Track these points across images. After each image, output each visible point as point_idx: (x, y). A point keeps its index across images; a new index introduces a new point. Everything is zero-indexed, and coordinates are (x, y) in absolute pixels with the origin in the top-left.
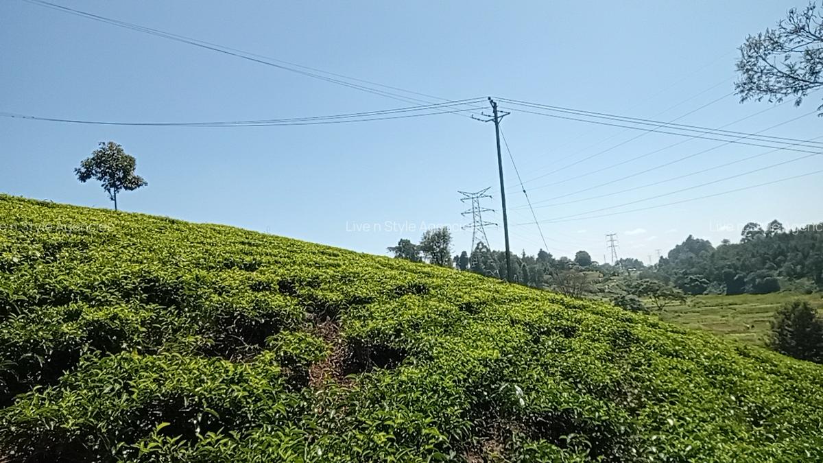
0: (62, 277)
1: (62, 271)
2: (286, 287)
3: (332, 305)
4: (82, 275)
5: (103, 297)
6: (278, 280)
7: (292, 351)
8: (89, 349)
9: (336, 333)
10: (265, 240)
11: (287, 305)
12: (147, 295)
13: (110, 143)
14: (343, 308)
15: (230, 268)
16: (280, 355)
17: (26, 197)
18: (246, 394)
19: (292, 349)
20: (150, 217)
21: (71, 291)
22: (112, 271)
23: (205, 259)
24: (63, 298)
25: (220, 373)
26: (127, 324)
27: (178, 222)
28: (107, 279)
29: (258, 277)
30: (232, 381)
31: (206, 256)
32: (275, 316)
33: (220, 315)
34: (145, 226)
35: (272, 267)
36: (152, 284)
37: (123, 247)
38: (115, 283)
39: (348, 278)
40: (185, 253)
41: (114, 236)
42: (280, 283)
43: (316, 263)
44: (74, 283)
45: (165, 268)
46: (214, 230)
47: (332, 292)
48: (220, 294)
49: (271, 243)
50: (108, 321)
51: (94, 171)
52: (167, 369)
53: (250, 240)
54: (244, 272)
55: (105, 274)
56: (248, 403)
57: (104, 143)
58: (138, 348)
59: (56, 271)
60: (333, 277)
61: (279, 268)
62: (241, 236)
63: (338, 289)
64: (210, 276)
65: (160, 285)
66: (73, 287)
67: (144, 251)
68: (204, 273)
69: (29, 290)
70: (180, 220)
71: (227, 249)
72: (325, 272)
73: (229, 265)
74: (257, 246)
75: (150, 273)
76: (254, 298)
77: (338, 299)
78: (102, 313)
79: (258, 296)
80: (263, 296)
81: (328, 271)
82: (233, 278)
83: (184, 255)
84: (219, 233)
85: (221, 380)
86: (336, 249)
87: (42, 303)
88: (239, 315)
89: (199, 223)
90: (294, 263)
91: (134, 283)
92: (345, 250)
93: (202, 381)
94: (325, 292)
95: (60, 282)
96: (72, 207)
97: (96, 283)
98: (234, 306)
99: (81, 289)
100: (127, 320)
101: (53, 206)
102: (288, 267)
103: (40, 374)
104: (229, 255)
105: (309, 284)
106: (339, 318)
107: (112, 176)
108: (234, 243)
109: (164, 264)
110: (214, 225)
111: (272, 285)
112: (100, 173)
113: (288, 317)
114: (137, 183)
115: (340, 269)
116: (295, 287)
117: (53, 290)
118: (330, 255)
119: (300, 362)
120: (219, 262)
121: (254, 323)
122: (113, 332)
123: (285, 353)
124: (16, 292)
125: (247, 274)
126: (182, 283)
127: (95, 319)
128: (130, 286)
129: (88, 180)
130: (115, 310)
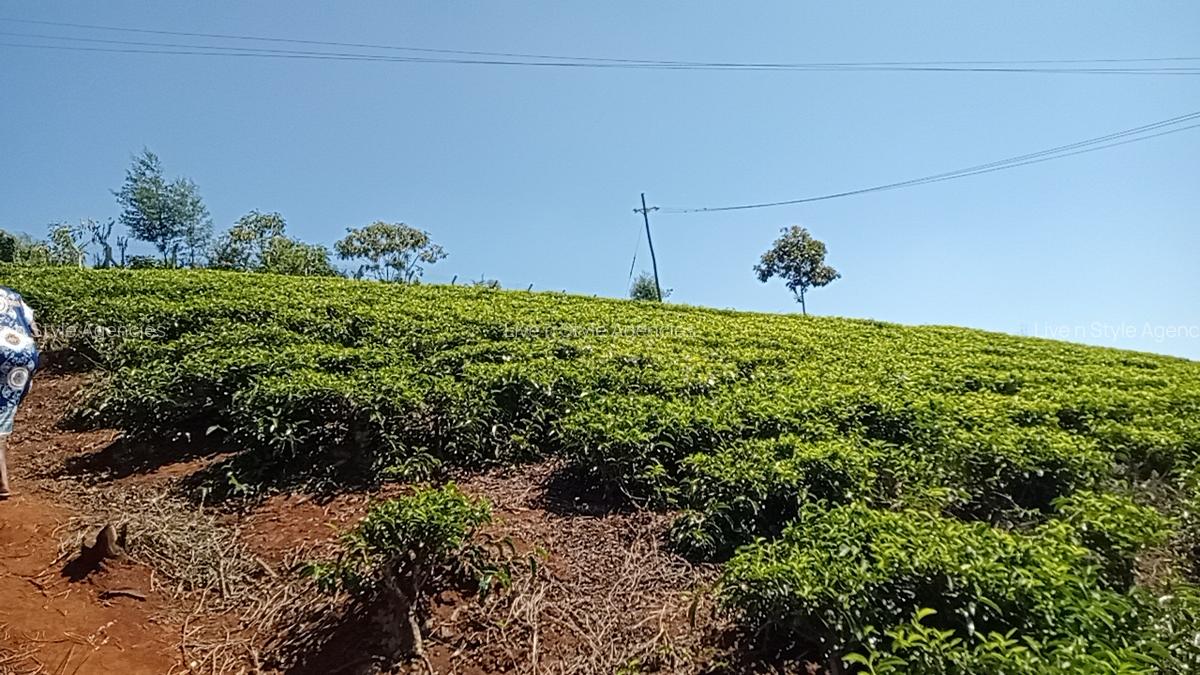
0: (765, 403)
1: (765, 396)
2: (1069, 420)
3: (1160, 452)
4: (787, 401)
5: (817, 429)
6: (1056, 409)
7: (1101, 525)
8: (808, 497)
9: (1172, 499)
10: (1021, 345)
11: (1080, 450)
12: (867, 428)
13: (793, 228)
14: (1183, 459)
15: (977, 390)
16: (1081, 529)
17: (707, 306)
18: (1040, 583)
19: (1103, 522)
20: (849, 321)
21: (777, 421)
22: (821, 395)
23: (936, 376)
24: (769, 430)
25: (994, 547)
26: (851, 466)
27: (889, 327)
28: (817, 406)
29: (1022, 404)
30: (1013, 562)
31: (938, 373)
32: (1061, 466)
33: (974, 459)
34: (847, 333)
35: (1043, 387)
36: (873, 412)
37: (827, 363)
38: (827, 411)
39: (1186, 406)
40: (907, 368)
41: (812, 349)
42: (1059, 413)
43: (1118, 381)
44: (780, 410)
45: (886, 390)
46: (940, 334)
47: (1157, 429)
48: (969, 429)
49: (1031, 350)
50: (827, 461)
51: (775, 267)
52: (915, 532)
53: (997, 346)
54: (998, 396)
55: (813, 399)
56: (1044, 598)
57: (786, 229)
58: (866, 501)
59: (757, 395)
60: (1154, 403)
61: (1055, 389)
62: (982, 341)
63: (1169, 424)
64: (949, 401)
65: (883, 415)
66: (779, 415)
67: (854, 367)
68: (938, 397)
69: (732, 418)
70: (890, 322)
71: (966, 361)
72: (1138, 395)
73: (974, 386)
74: (1012, 355)
75: (868, 398)
76: (1023, 436)
77: (1172, 442)
78: (818, 450)
79: (1030, 433)
80: (1037, 433)
81: (1144, 393)
82: (983, 404)
83: (906, 372)
84: (947, 338)
85: (996, 557)
86: (1150, 356)
87: (746, 435)
88: (1002, 461)
89: (916, 324)
90: (1079, 381)
91: (850, 412)
92: (1166, 358)
93: (969, 556)
94: (1144, 430)
95: (763, 410)
96: (757, 315)
97: (805, 411)
98: (994, 447)
99: (788, 418)
100: (850, 461)
101: (736, 315)
102: (1070, 387)
103: (754, 523)
104: (970, 370)
105: (1111, 415)
106: (1177, 475)
107: (797, 270)
108: (973, 352)
109: (883, 384)
110: (937, 327)
111: (1047, 416)
112: (783, 268)
113: (1084, 468)
114: (829, 276)
115: (1166, 390)
116: (1086, 420)
117: (758, 419)
118: (1140, 366)
119: (1117, 543)
120: (957, 381)
121: (1027, 475)
122: (834, 476)
123: (1090, 525)
124: (720, 421)
125: (1006, 399)
126: (912, 412)
127: (812, 457)
128: (845, 416)
129: (769, 279)
130: (834, 447)
